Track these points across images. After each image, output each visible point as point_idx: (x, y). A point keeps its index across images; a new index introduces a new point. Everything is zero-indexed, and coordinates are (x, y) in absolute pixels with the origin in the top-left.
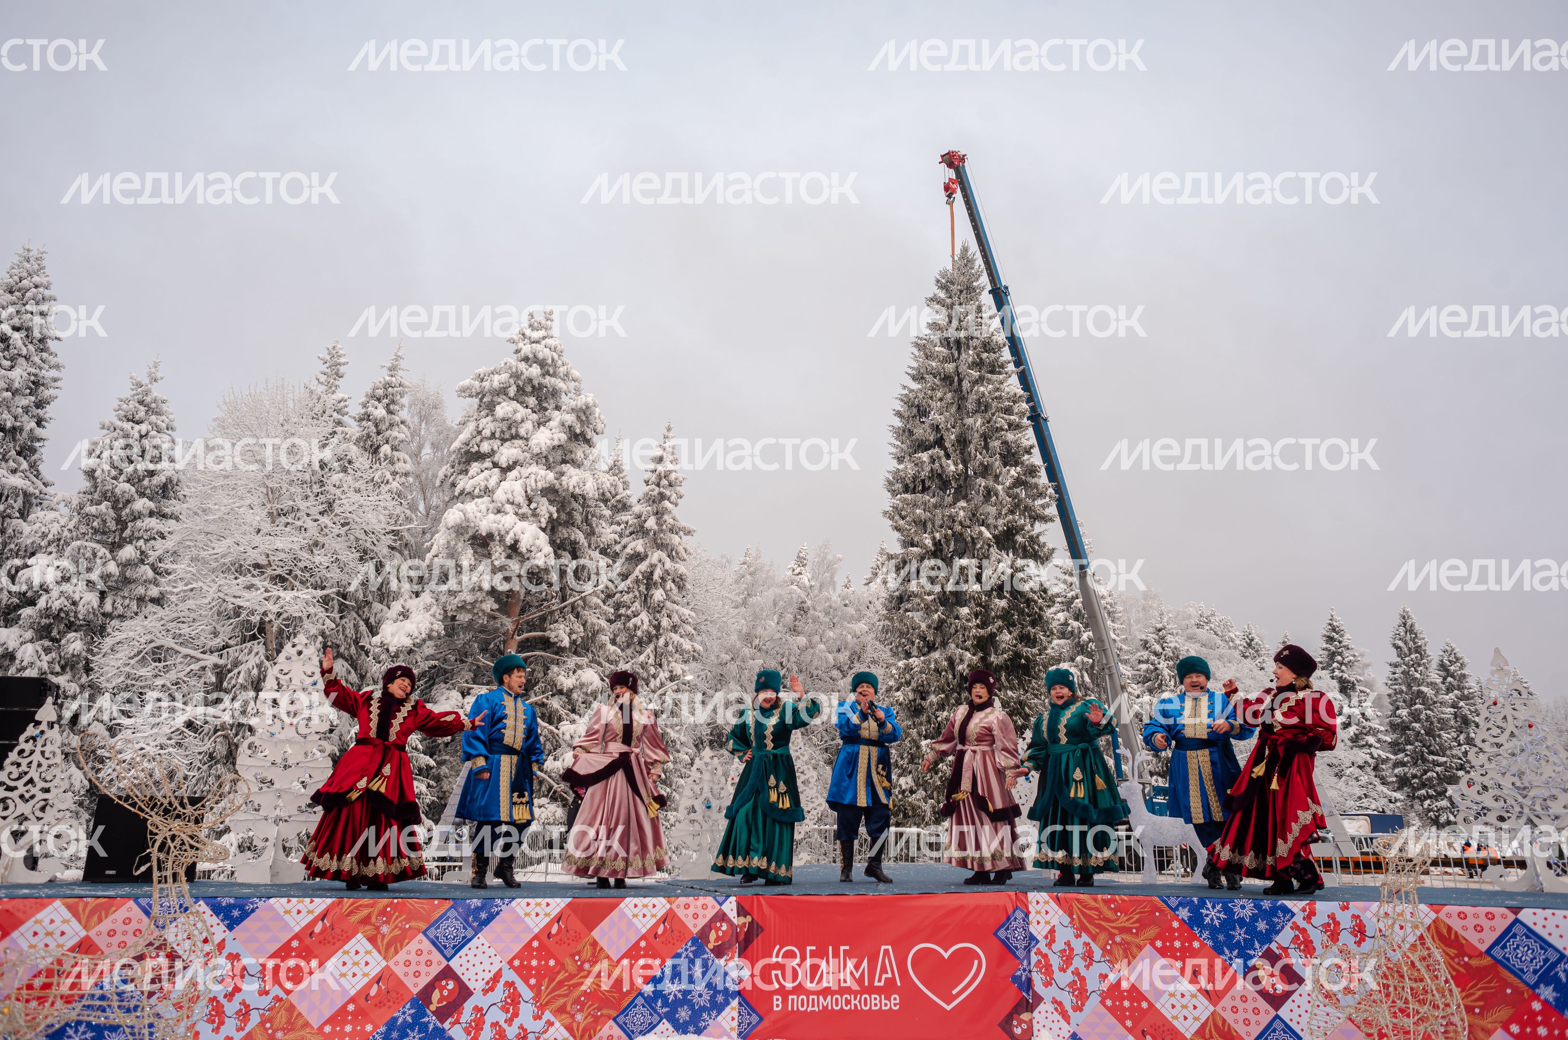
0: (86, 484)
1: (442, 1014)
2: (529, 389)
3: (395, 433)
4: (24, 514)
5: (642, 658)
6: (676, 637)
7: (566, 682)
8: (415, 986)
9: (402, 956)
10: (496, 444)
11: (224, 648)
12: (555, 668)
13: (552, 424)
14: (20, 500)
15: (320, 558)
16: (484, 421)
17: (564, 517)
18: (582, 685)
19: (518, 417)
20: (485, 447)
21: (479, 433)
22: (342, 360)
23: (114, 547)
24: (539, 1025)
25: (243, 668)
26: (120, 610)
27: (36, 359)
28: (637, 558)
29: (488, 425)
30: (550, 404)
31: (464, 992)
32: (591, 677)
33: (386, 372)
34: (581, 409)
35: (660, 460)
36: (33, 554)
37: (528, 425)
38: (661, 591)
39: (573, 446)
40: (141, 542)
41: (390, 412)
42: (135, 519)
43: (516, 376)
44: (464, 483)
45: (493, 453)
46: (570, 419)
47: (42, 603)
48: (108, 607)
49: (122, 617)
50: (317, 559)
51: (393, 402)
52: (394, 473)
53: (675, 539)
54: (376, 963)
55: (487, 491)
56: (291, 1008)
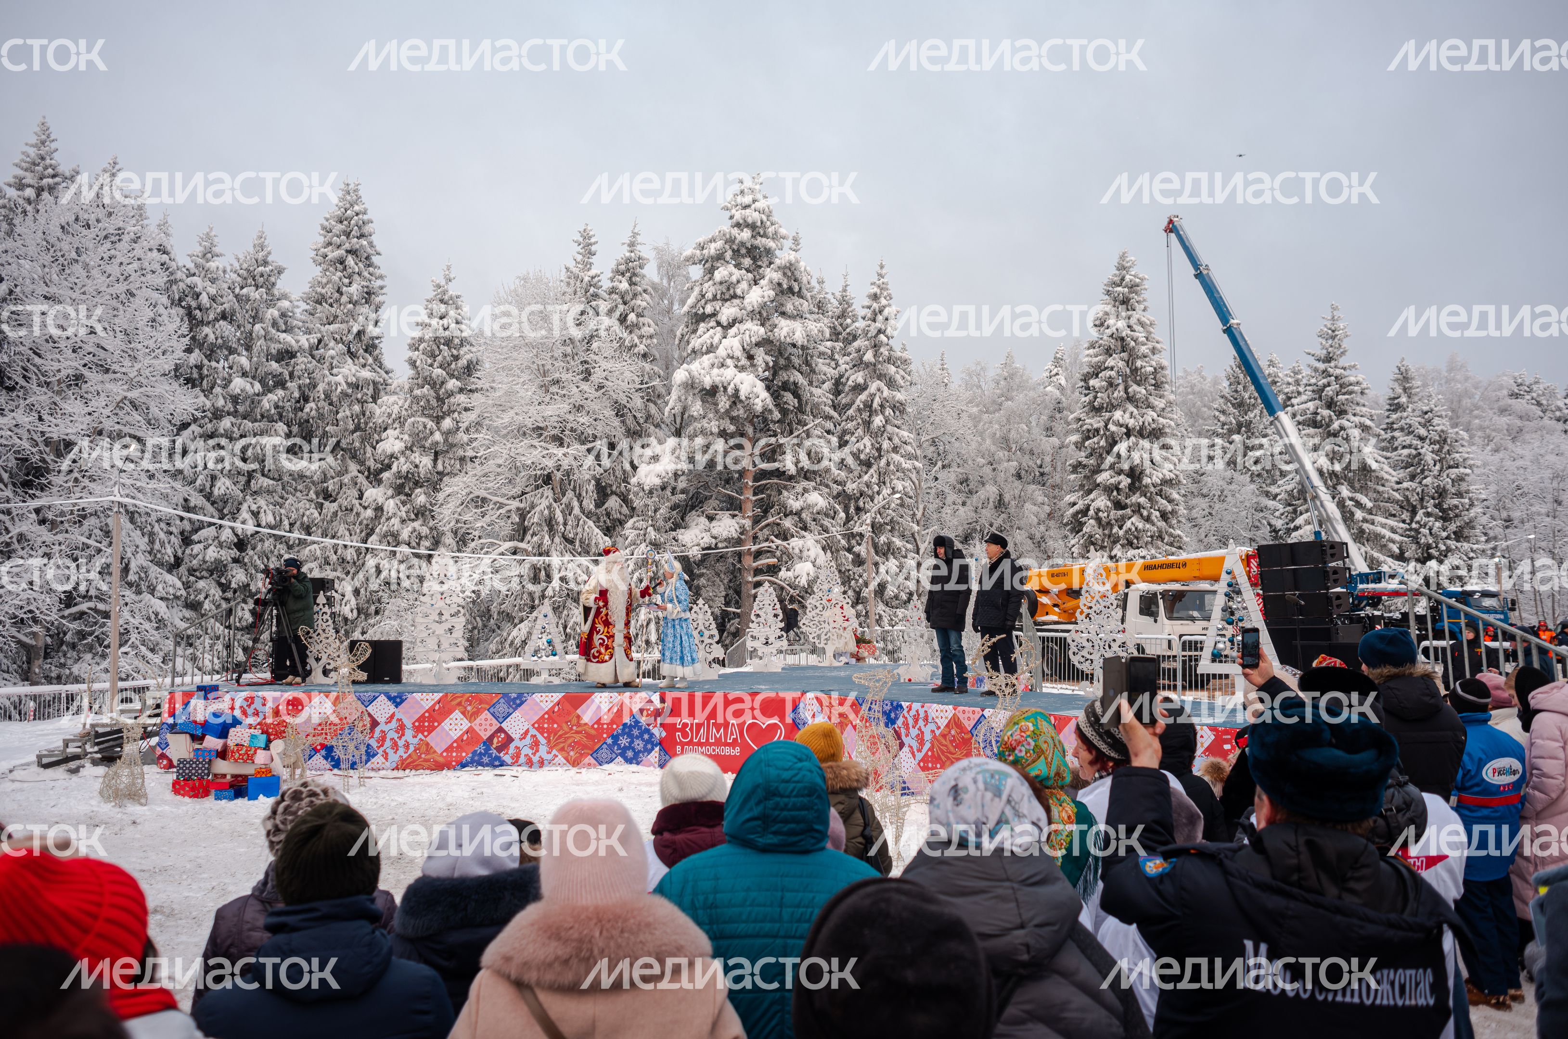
0: (411, 372)
1: (499, 749)
2: (743, 251)
3: (639, 302)
4: (375, 399)
5: (866, 478)
6: (897, 458)
7: (795, 505)
8: (485, 736)
9: (478, 721)
10: (718, 305)
11: (523, 494)
12: (785, 493)
13: (762, 282)
14: (371, 387)
15: (584, 419)
16: (706, 285)
17: (782, 362)
18: (809, 507)
19: (734, 279)
20: (709, 309)
21: (703, 296)
22: (593, 240)
23: (438, 420)
24: (550, 757)
25: (537, 509)
26: (449, 469)
27: (366, 274)
28: (859, 388)
29: (710, 289)
30: (764, 262)
31: (509, 739)
32: (817, 499)
33: (626, 248)
34: (785, 267)
35: (875, 297)
36: (386, 429)
37: (744, 285)
38: (881, 417)
39: (783, 299)
40: (456, 415)
41: (632, 283)
42: (449, 396)
43: (731, 241)
44: (696, 342)
45: (714, 315)
46: (777, 276)
47: (394, 468)
48: (440, 467)
49: (451, 474)
50: (581, 420)
51: (634, 274)
52: (641, 337)
53: (892, 369)
54: (466, 724)
55: (711, 349)
56: (427, 744)
